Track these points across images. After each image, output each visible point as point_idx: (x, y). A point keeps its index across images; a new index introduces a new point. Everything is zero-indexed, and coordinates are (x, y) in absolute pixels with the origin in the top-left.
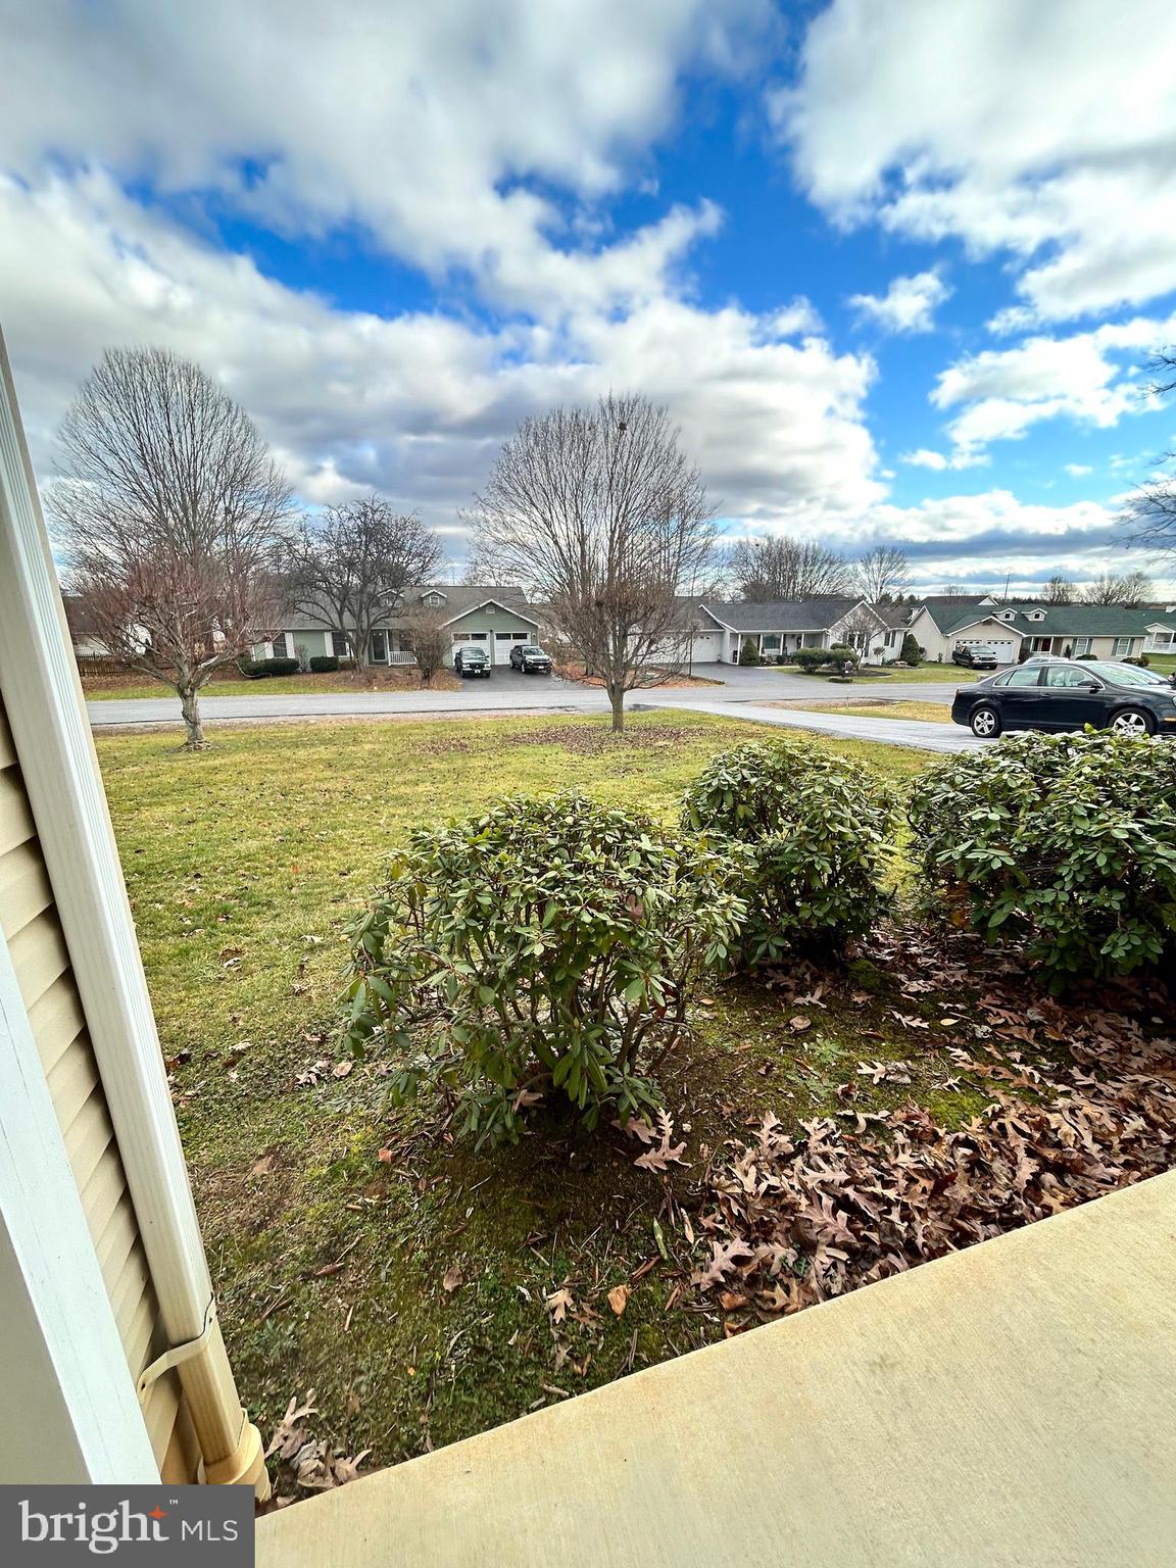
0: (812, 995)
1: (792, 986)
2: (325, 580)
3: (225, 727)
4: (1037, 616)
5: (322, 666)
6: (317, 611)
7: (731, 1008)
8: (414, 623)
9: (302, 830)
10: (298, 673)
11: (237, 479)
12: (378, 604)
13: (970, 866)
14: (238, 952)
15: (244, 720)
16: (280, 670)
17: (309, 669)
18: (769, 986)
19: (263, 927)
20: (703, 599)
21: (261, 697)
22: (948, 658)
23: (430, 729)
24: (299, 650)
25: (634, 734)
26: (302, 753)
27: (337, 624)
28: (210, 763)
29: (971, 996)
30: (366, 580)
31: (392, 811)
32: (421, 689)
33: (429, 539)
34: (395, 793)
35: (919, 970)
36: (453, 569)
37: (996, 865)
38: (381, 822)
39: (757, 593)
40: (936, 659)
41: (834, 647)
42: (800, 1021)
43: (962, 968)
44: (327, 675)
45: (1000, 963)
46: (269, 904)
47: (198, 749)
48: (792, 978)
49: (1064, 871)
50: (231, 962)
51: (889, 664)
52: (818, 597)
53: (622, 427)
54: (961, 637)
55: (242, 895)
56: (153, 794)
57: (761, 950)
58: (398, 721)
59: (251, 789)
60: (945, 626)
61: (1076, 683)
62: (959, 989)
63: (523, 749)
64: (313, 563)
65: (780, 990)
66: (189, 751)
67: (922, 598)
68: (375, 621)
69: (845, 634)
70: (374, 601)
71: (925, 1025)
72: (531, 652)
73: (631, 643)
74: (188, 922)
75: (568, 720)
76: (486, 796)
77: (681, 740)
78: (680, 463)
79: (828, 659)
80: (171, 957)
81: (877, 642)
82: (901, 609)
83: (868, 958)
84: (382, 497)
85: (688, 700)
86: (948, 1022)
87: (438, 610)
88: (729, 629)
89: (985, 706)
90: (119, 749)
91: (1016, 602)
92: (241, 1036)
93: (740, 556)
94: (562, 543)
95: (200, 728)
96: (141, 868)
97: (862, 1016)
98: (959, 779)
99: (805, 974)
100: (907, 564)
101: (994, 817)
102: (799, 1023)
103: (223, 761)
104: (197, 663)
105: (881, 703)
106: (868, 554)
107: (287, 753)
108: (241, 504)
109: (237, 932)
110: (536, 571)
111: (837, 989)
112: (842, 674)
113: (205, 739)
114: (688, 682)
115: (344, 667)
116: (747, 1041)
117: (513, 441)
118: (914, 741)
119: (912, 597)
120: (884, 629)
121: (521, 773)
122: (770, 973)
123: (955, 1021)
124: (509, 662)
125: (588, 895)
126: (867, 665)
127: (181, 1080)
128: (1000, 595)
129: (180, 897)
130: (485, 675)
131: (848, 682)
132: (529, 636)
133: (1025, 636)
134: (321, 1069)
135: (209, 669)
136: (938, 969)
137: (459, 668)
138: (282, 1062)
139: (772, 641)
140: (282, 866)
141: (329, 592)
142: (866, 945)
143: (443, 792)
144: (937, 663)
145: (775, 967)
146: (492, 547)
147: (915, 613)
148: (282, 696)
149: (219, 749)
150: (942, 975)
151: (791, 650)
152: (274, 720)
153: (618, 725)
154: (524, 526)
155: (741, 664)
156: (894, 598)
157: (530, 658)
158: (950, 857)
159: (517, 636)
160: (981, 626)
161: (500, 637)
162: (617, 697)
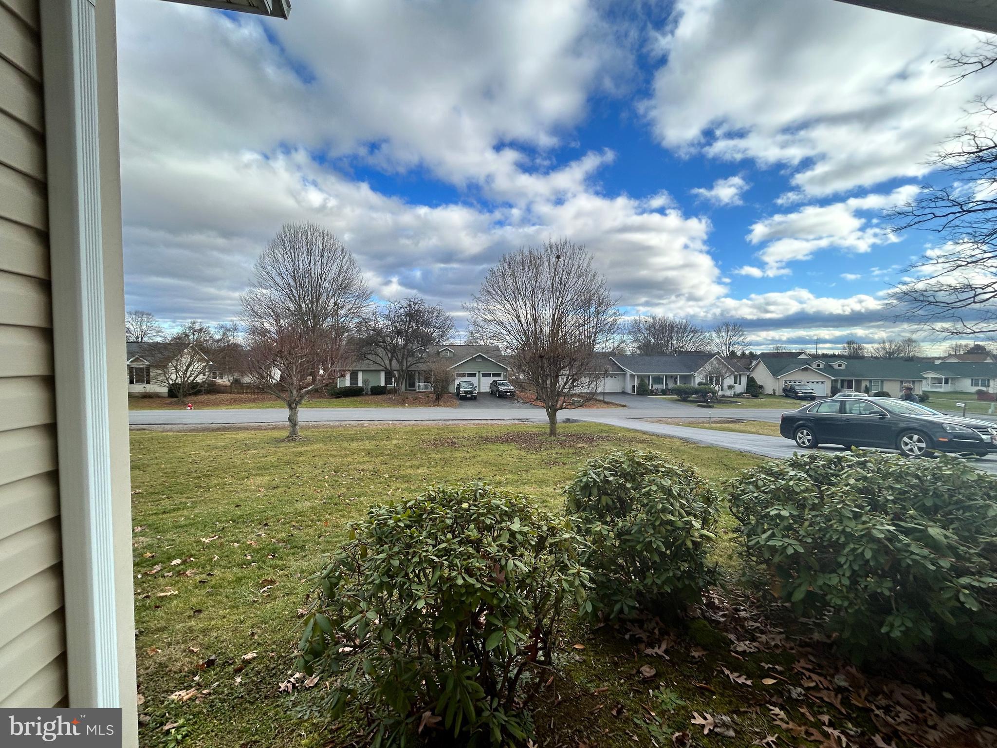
0: (659, 648)
1: (645, 638)
2: (384, 342)
3: (314, 427)
4: (840, 366)
5: (377, 391)
6: (378, 360)
7: (596, 653)
8: (433, 366)
9: (339, 496)
10: (363, 395)
11: (343, 287)
12: (413, 355)
13: (773, 549)
14: (272, 582)
15: (325, 423)
16: (353, 393)
17: (370, 393)
18: (627, 637)
19: (294, 564)
20: (612, 353)
21: (339, 409)
22: (779, 392)
23: (436, 431)
24: (365, 382)
25: (564, 438)
26: (355, 445)
27: (388, 367)
28: (299, 449)
29: (788, 660)
30: (407, 341)
31: (398, 485)
32: (434, 406)
33: (447, 319)
34: (404, 473)
35: (747, 631)
36: (459, 335)
37: (790, 551)
38: (389, 493)
39: (647, 349)
40: (771, 392)
41: (700, 384)
42: (648, 670)
43: (780, 633)
44: (380, 397)
45: (811, 631)
46: (303, 548)
47: (294, 440)
48: (645, 631)
49: (842, 560)
50: (265, 589)
51: (739, 395)
52: (687, 352)
53: (558, 257)
54: (788, 379)
55: (289, 540)
56: (259, 468)
57: (617, 607)
58: (417, 425)
59: (318, 467)
60: (776, 372)
61: (868, 412)
62: (778, 651)
63: (490, 446)
64: (378, 332)
65: (636, 640)
66: (289, 441)
67: (758, 354)
68: (410, 365)
69: (707, 376)
70: (411, 353)
71: (749, 682)
72: (503, 385)
73: (561, 380)
74: (249, 558)
75: (523, 428)
76: (460, 477)
77: (594, 443)
78: (594, 275)
79: (696, 392)
80: (229, 583)
81: (729, 381)
82: (743, 360)
83: (705, 618)
84: (420, 296)
85: (602, 416)
86: (769, 682)
87: (448, 359)
88: (629, 372)
89: (803, 426)
90: (250, 439)
91: (825, 356)
92: (252, 648)
93: (635, 329)
94: (523, 320)
95: (298, 427)
96: (235, 518)
97: (698, 669)
98: (760, 483)
99: (655, 628)
100: (745, 333)
101: (785, 513)
102: (648, 671)
103: (306, 448)
104: (301, 389)
105: (735, 421)
106: (718, 327)
107: (345, 444)
108: (343, 300)
109: (277, 566)
110: (507, 337)
111: (679, 644)
112: (706, 401)
113: (300, 434)
114: (603, 405)
115: (390, 392)
116: (606, 684)
117: (496, 266)
118: (754, 449)
119: (751, 353)
120: (733, 373)
121: (486, 463)
122: (629, 625)
123: (774, 681)
124: (488, 390)
125: (465, 563)
126: (723, 396)
127: (203, 680)
128: (813, 352)
129: (251, 541)
130: (474, 398)
131: (710, 407)
132: (502, 375)
133: (833, 378)
134: (297, 680)
135: (308, 392)
136: (762, 632)
137: (458, 393)
138: (273, 672)
139: (658, 380)
140: (319, 520)
141: (385, 348)
142: (704, 607)
143: (433, 474)
144: (773, 395)
145: (633, 621)
146: (482, 323)
147: (754, 363)
148: (351, 409)
149: (307, 441)
150: (764, 638)
151: (671, 385)
152: (343, 423)
153: (553, 432)
154: (501, 312)
155: (638, 394)
156: (739, 353)
157: (502, 388)
158: (758, 542)
159: (494, 375)
160: (800, 372)
161: (484, 375)
162: (553, 414)
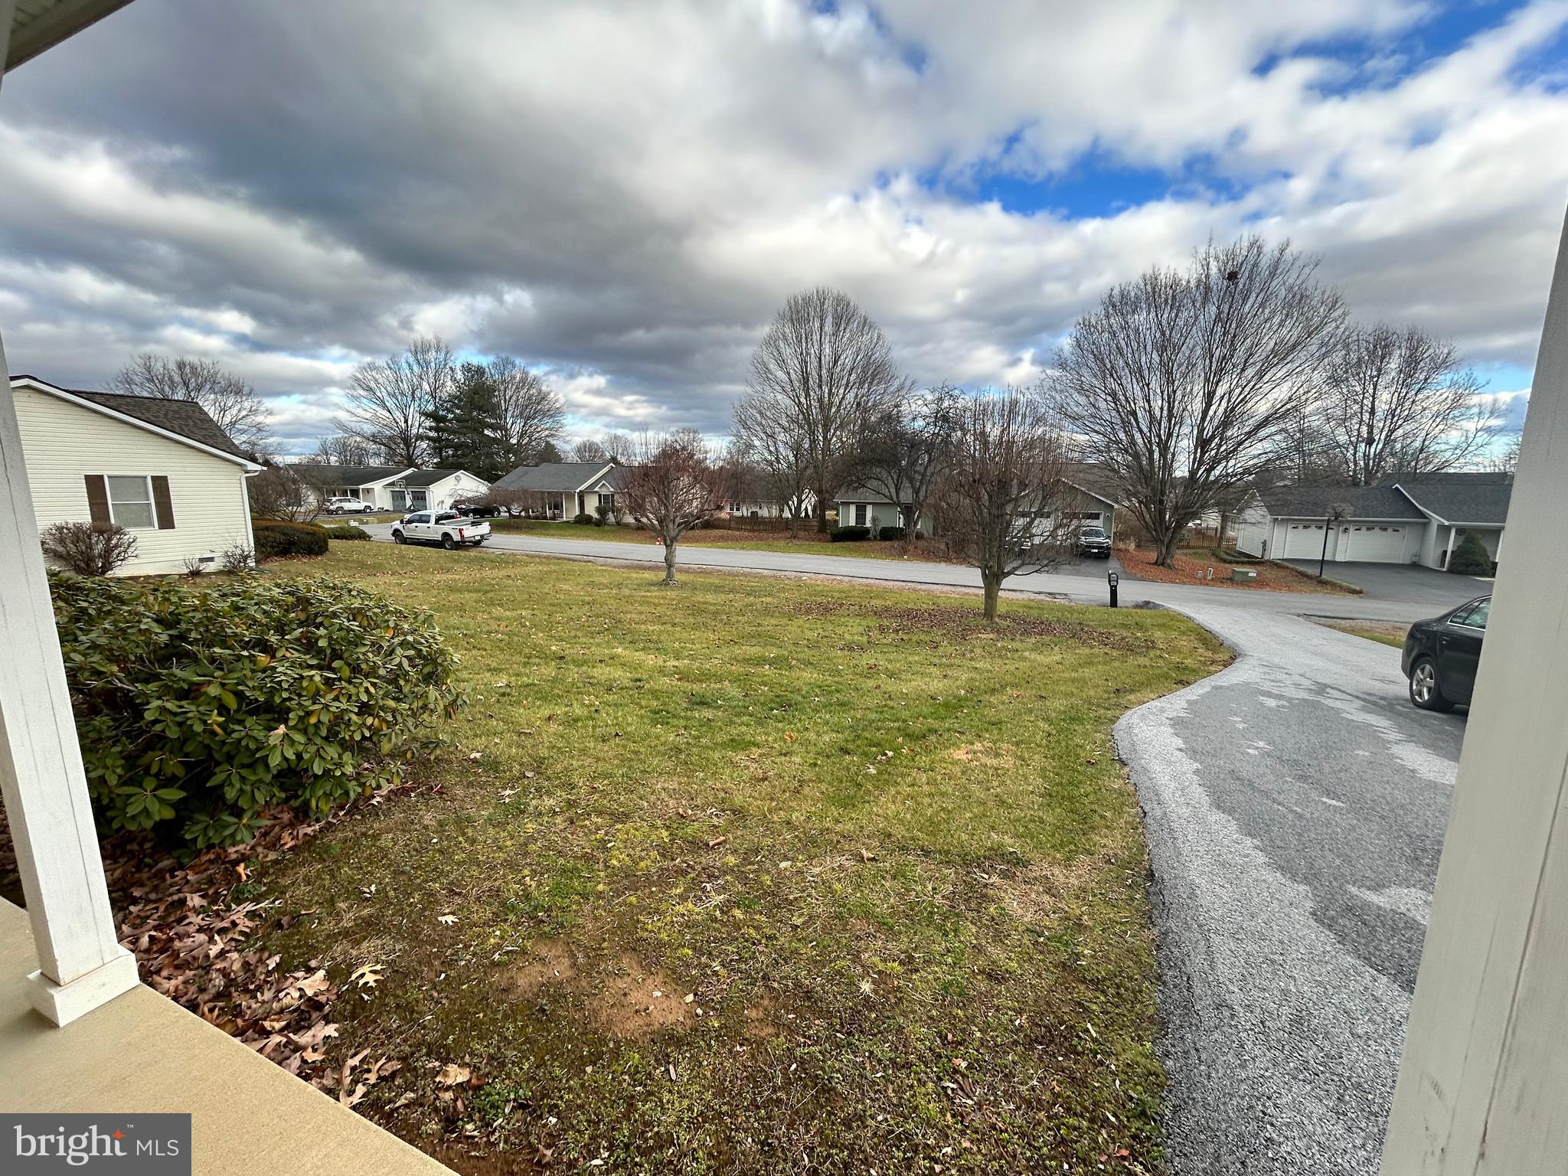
5: (888, 534)
10: (869, 539)
16: (854, 536)
17: (878, 536)
24: (874, 520)
27: (895, 499)
88: (1437, 519)
95: (673, 570)
113: (676, 578)
132: (1102, 516)
153: (989, 611)
155: (1451, 571)
162: (993, 579)
